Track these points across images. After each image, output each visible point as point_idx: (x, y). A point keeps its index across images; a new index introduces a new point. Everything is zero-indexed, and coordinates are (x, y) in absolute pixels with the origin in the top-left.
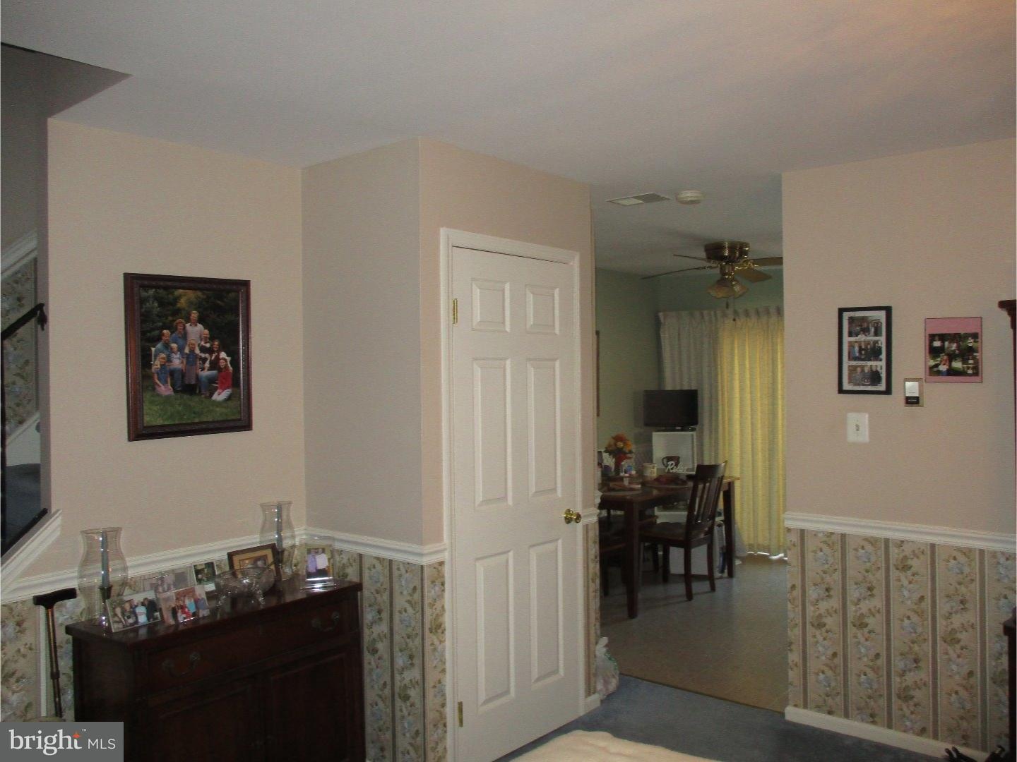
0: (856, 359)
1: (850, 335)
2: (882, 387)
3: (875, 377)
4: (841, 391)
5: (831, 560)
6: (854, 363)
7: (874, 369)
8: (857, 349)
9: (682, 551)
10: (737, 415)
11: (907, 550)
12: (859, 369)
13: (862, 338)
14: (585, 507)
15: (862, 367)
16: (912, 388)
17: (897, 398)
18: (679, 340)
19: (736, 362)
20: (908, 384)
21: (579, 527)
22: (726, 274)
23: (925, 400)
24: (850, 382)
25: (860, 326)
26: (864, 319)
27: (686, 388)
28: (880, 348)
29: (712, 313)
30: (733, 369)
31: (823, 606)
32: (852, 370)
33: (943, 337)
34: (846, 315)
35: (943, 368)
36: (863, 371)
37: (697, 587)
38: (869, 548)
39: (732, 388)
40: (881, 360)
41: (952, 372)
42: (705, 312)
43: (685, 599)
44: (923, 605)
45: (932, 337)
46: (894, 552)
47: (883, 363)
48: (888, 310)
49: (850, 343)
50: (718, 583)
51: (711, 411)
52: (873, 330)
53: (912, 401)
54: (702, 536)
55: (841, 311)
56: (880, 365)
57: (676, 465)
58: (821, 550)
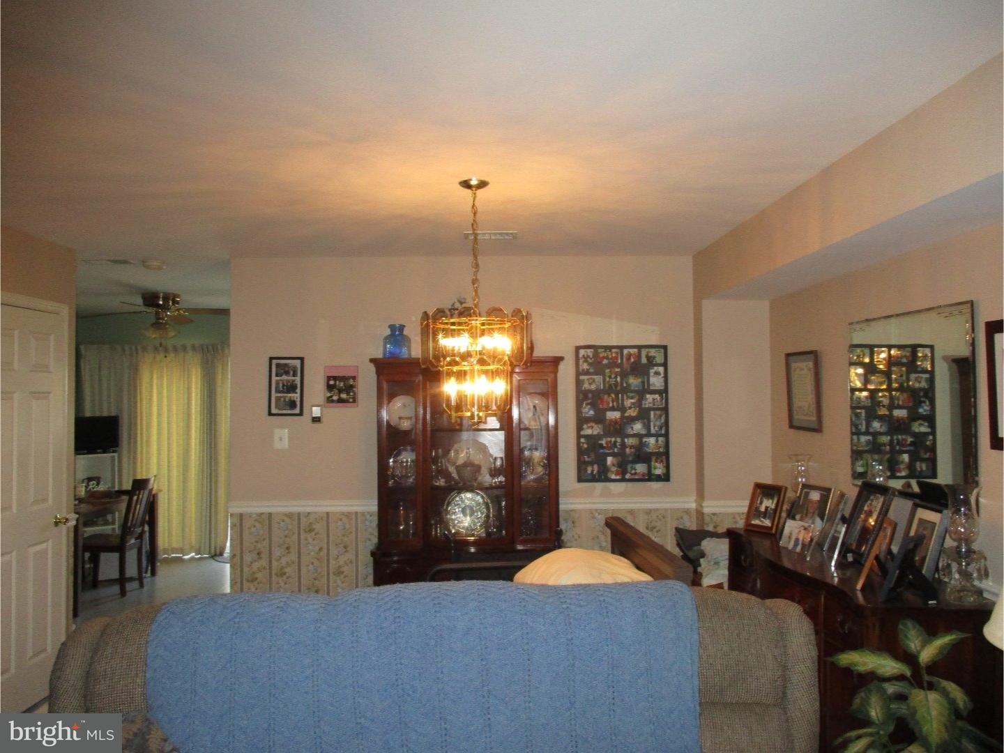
0: (280, 392)
1: (277, 375)
2: (297, 411)
3: (292, 404)
4: (270, 414)
5: (261, 532)
6: (279, 395)
7: (292, 399)
8: (281, 385)
9: (116, 555)
10: (154, 438)
11: (312, 518)
12: (282, 399)
13: (285, 377)
14: (68, 512)
15: (285, 397)
16: (316, 411)
17: (306, 418)
18: (100, 371)
19: (155, 391)
20: (314, 409)
21: (63, 528)
22: (160, 319)
23: (324, 419)
24: (276, 407)
25: (283, 369)
26: (286, 365)
27: (105, 414)
28: (296, 384)
29: (134, 348)
30: (151, 396)
31: (256, 566)
32: (278, 399)
33: (335, 378)
34: (274, 362)
35: (335, 398)
36: (285, 401)
37: (129, 586)
38: (287, 520)
39: (150, 414)
40: (296, 393)
41: (341, 401)
42: (127, 348)
43: (120, 596)
44: (322, 553)
45: (329, 378)
46: (303, 520)
47: (298, 395)
48: (302, 359)
49: (277, 381)
50: (145, 581)
51: (129, 435)
52: (292, 373)
53: (316, 420)
54: (133, 541)
55: (271, 359)
56: (296, 396)
57: (98, 484)
58: (255, 526)
